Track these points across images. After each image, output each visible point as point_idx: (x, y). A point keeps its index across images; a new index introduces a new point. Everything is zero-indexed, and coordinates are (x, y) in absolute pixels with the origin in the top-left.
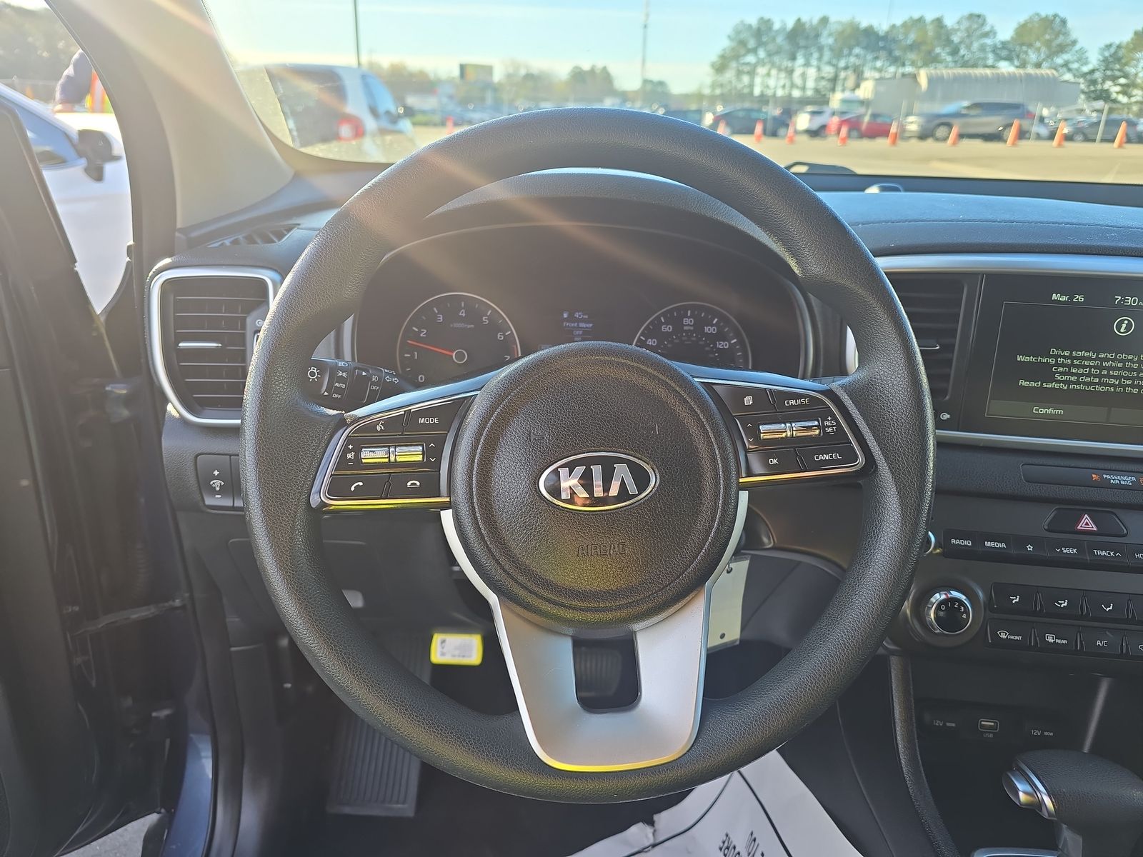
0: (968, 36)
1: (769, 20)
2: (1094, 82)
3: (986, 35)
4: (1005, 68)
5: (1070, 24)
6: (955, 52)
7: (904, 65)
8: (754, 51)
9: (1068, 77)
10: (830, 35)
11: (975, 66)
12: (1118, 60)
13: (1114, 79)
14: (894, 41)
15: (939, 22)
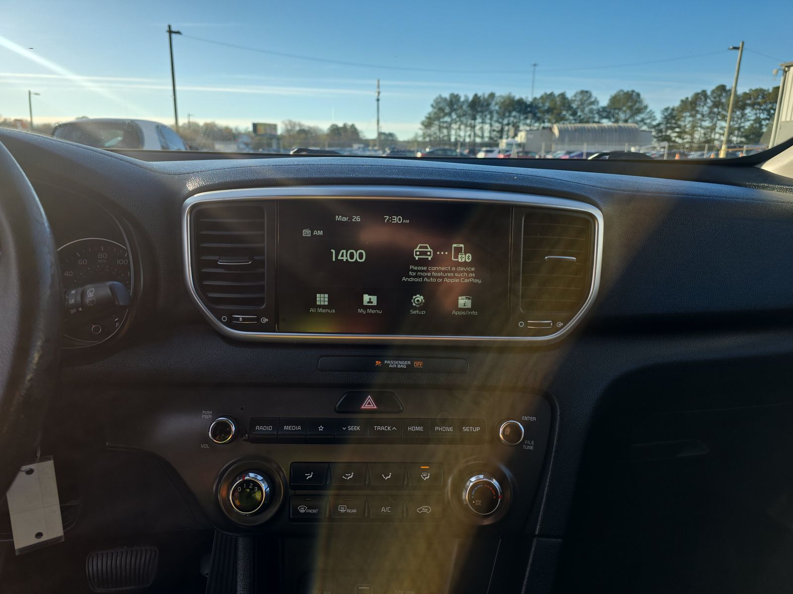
0: (582, 104)
1: (457, 95)
2: (660, 131)
3: (592, 103)
4: (606, 123)
5: (642, 96)
6: (574, 114)
7: (544, 122)
8: (449, 114)
9: (645, 128)
10: (496, 104)
11: (587, 122)
12: (674, 117)
13: (672, 129)
14: (537, 107)
15: (563, 96)
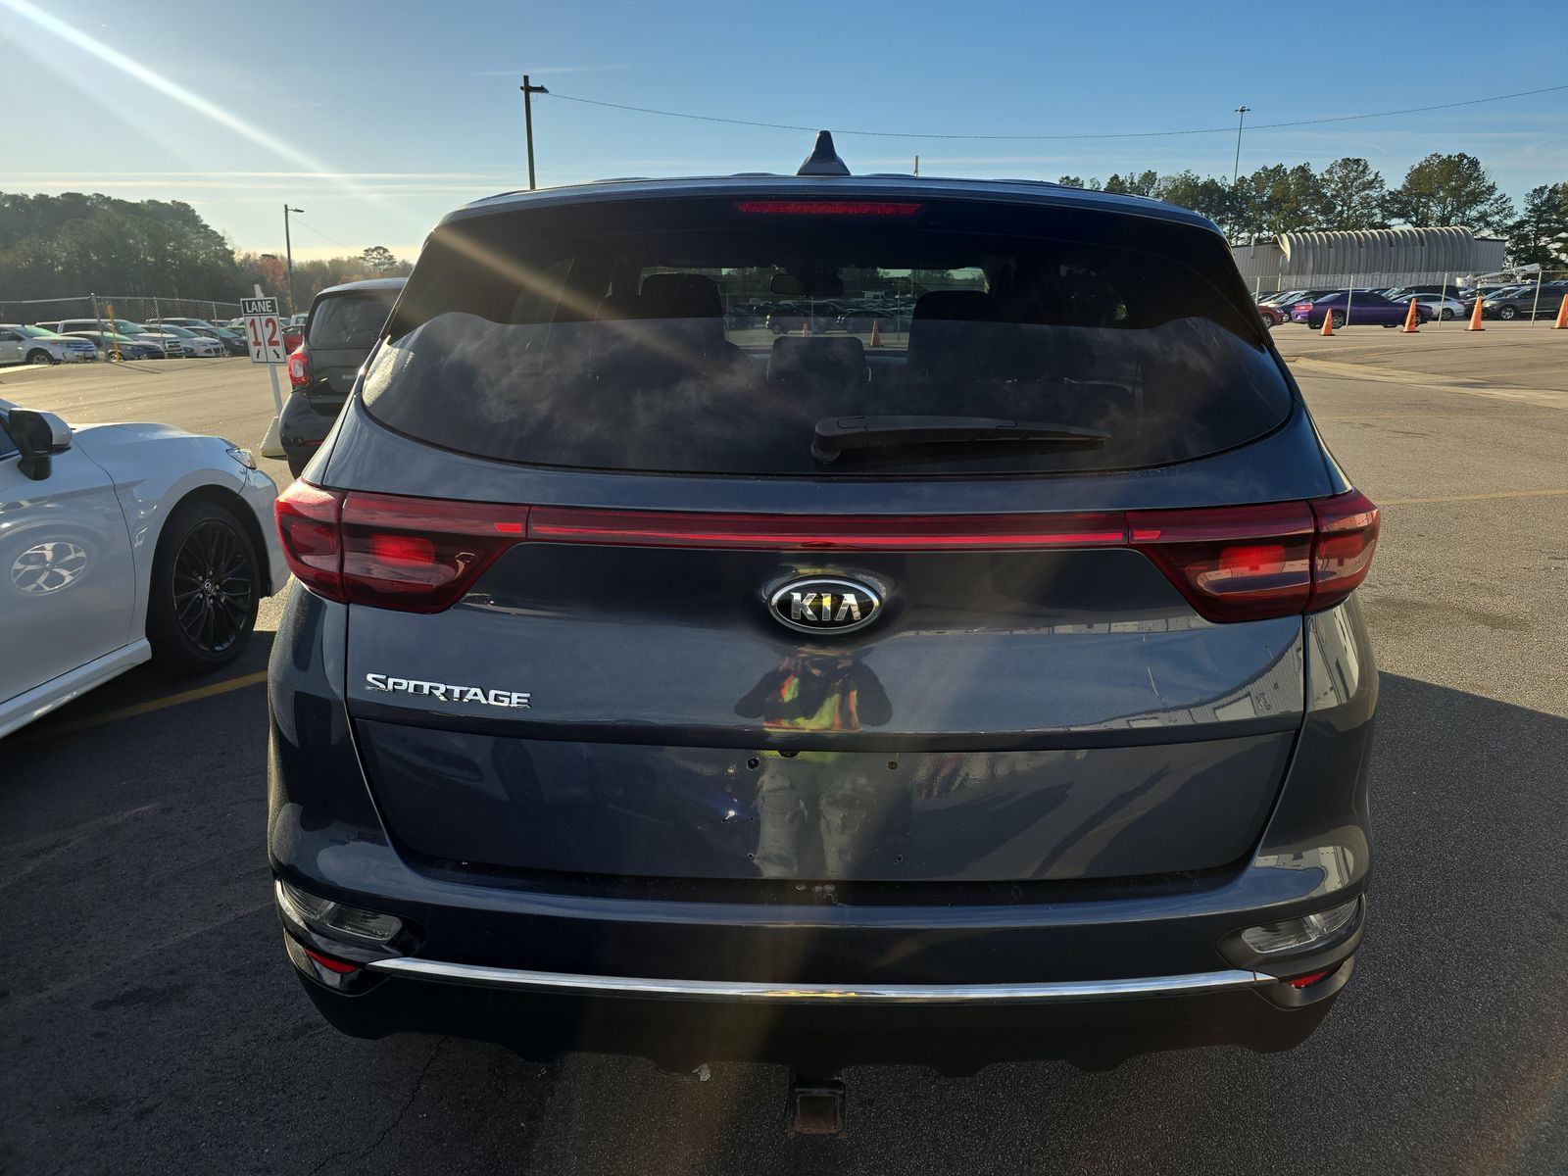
0: (1345, 188)
2: (1525, 238)
3: (1370, 185)
4: (1398, 225)
5: (1482, 166)
6: (1328, 209)
7: (1260, 229)
9: (1487, 233)
11: (1357, 226)
12: (1555, 208)
13: (1552, 233)
14: (1246, 199)
15: (1303, 171)
